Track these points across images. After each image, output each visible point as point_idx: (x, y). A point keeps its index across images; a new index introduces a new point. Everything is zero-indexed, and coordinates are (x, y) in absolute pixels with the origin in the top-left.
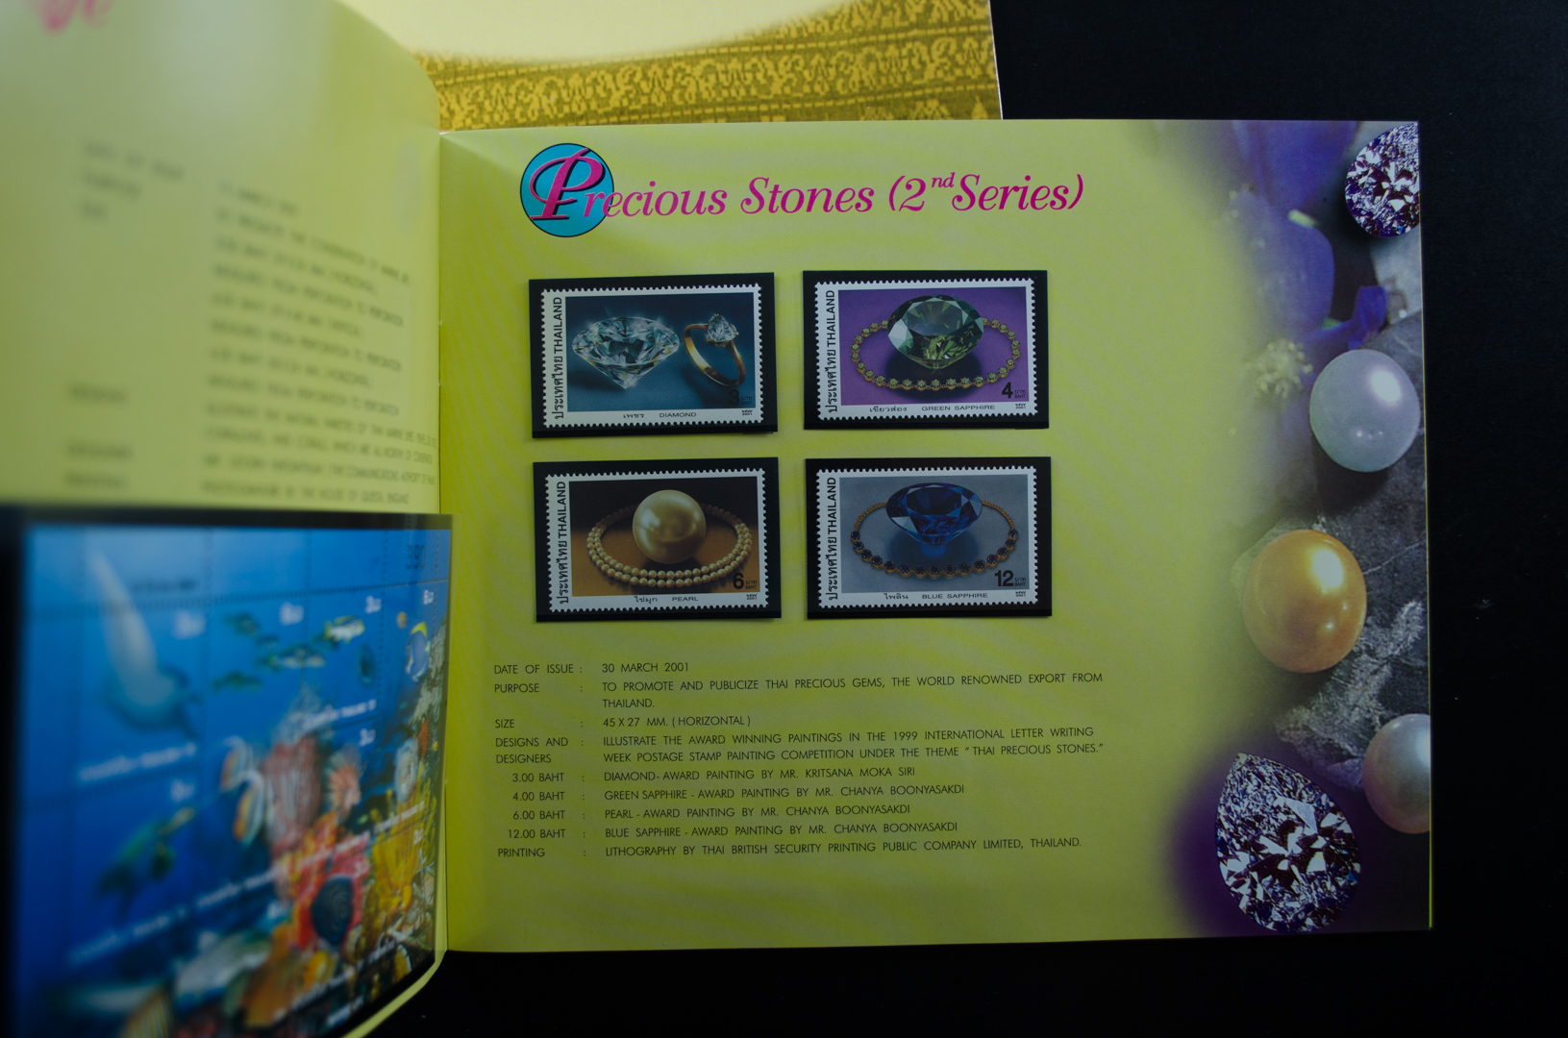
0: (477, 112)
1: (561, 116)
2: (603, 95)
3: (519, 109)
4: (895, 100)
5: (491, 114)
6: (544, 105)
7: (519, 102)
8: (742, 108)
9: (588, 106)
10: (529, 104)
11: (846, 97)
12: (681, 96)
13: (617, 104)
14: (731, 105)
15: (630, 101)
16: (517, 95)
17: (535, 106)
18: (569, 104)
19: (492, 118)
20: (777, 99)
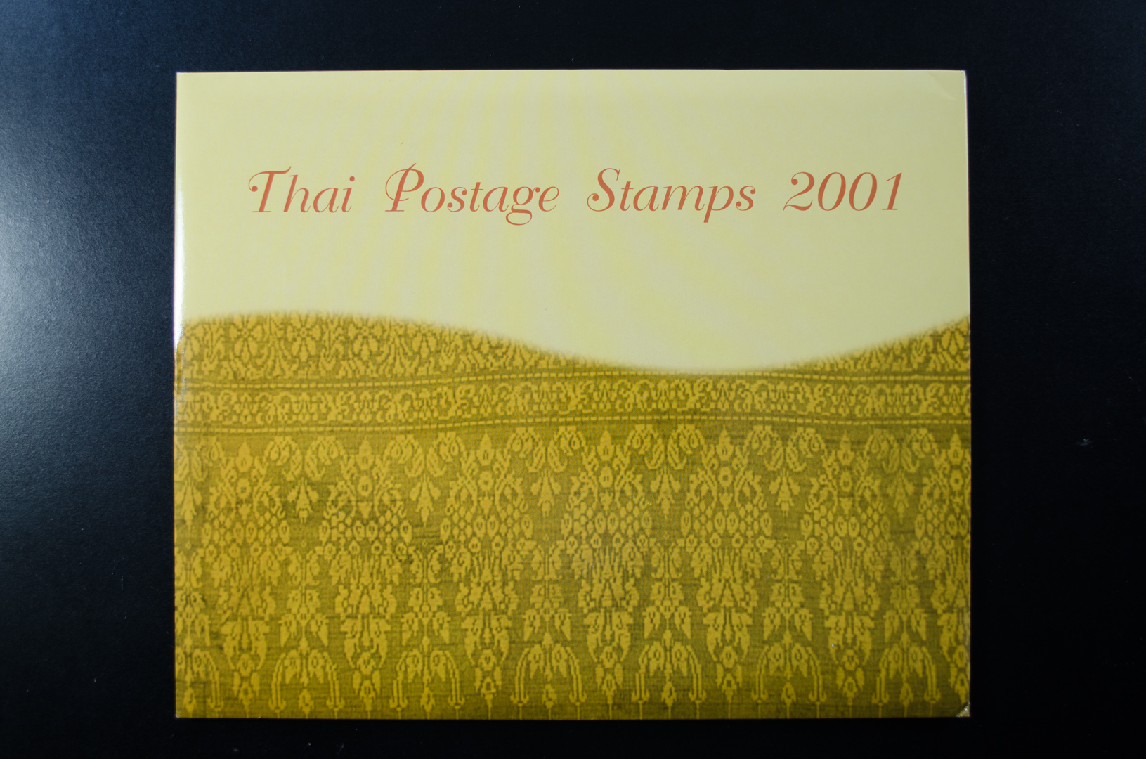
0: (587, 400)
1: (649, 410)
2: (682, 398)
3: (619, 402)
4: (897, 425)
5: (598, 403)
6: (638, 401)
7: (619, 397)
8: (784, 419)
9: (671, 405)
10: (626, 399)
11: (861, 420)
12: (740, 405)
13: (692, 406)
14: (776, 416)
15: (702, 405)
16: (618, 391)
17: (631, 400)
18: (657, 402)
19: (598, 406)
20: (810, 416)
